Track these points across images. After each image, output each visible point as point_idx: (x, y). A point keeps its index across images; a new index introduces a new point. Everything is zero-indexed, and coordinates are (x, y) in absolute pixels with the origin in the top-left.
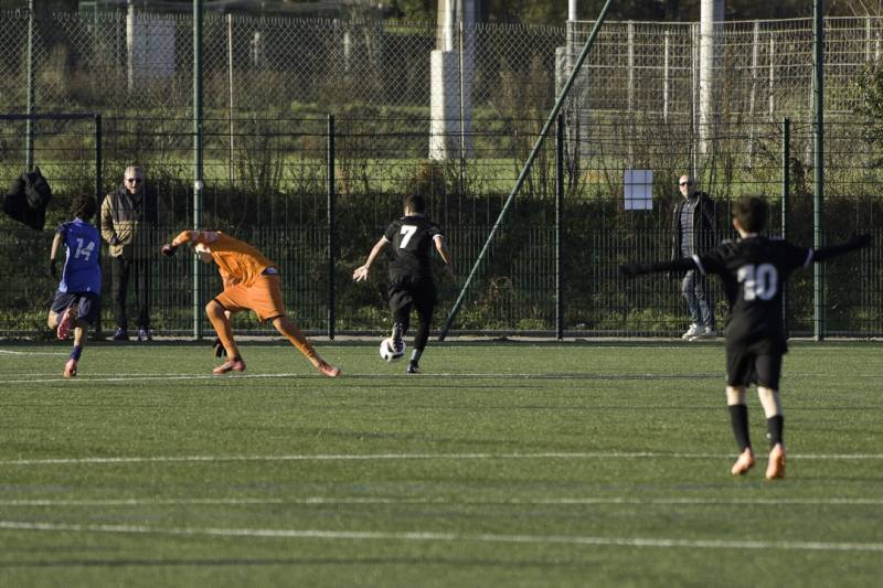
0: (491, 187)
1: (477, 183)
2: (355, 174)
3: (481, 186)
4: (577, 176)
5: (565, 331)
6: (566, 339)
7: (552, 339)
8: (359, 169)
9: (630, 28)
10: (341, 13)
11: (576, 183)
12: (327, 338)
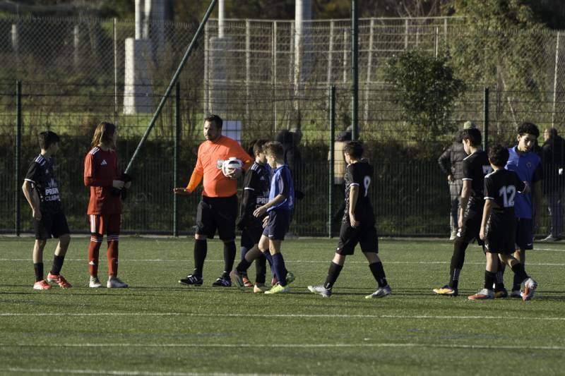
0: (136, 132)
1: (126, 128)
2: (41, 122)
3: (128, 131)
4: (194, 125)
5: (179, 231)
6: (180, 237)
7: (171, 237)
8: (44, 118)
9: (248, 25)
10: (72, 13)
11: (194, 129)
12: (15, 236)
